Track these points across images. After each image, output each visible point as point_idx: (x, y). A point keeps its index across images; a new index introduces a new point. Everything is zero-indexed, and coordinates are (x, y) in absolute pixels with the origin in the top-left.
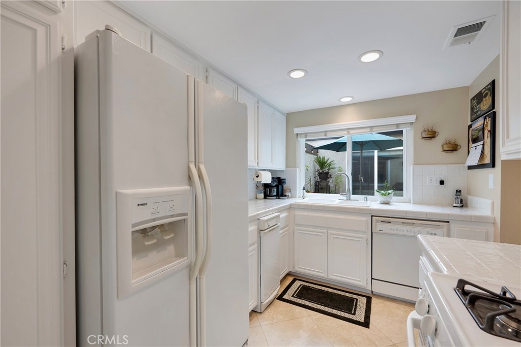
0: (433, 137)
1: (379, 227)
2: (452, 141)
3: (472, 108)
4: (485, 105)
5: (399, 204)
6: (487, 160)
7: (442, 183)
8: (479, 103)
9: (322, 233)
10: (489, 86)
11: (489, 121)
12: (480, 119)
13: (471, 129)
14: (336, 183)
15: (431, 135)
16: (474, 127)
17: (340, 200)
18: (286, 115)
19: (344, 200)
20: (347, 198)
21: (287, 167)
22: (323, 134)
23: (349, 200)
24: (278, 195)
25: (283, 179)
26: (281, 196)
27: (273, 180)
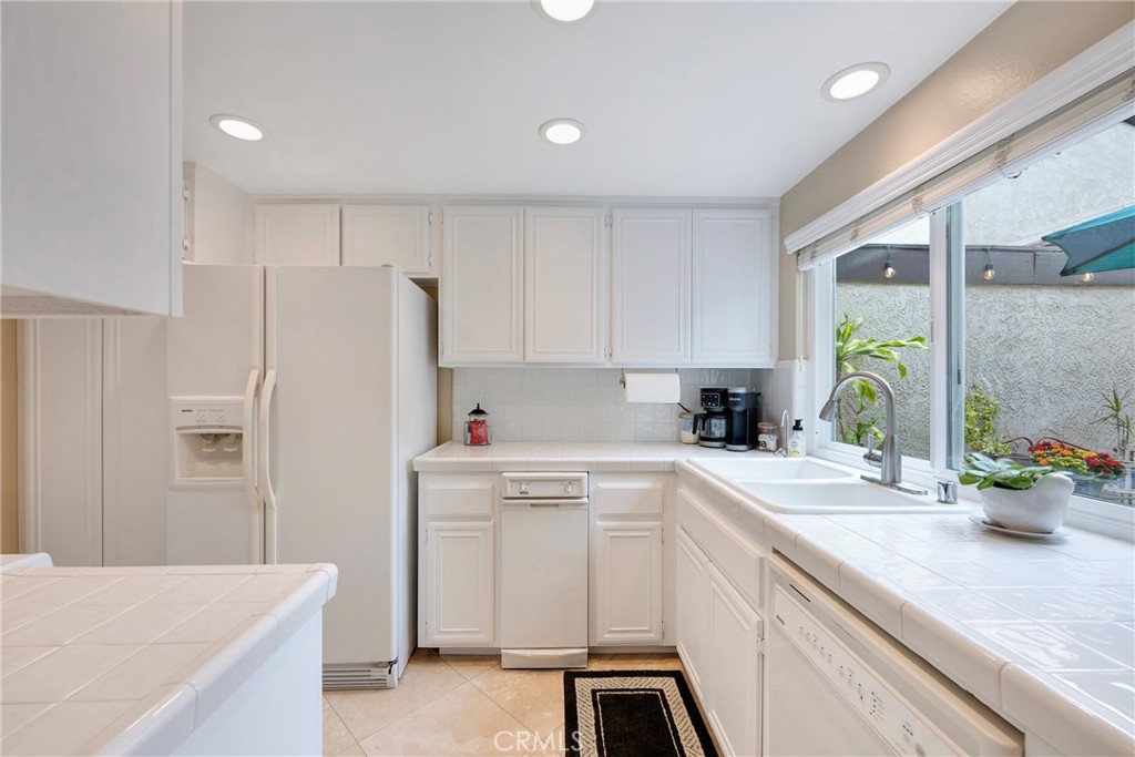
9: (702, 564)
17: (862, 477)
18: (778, 204)
19: (871, 480)
20: (884, 474)
21: (780, 359)
22: (850, 233)
23: (886, 485)
24: (729, 440)
25: (735, 395)
26: (741, 441)
27: (708, 395)
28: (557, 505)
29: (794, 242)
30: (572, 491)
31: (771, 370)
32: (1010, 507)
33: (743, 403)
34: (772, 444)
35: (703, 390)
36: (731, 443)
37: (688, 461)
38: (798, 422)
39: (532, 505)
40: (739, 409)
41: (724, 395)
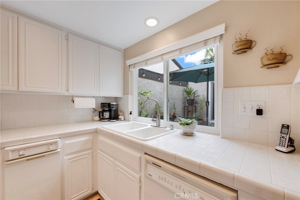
0: (247, 49)
9: (111, 162)
15: (244, 45)
17: (151, 126)
18: (123, 51)
19: (154, 126)
20: (157, 124)
21: (124, 94)
22: (145, 63)
23: (158, 127)
24: (110, 118)
25: (113, 105)
26: (114, 119)
27: (103, 105)
28: (44, 156)
29: (129, 62)
30: (52, 148)
31: (121, 97)
32: (187, 129)
33: (115, 107)
34: (123, 119)
35: (102, 104)
36: (111, 119)
37: (102, 127)
38: (131, 112)
39: (27, 160)
40: (114, 109)
41: (109, 105)
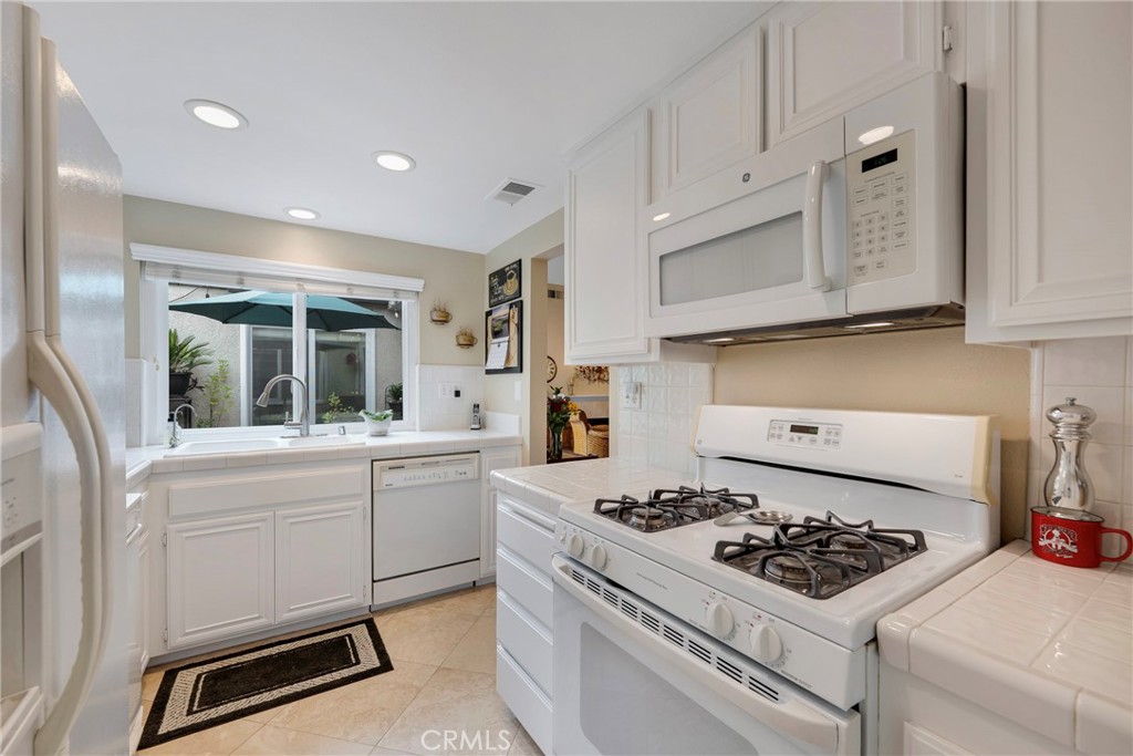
0: (446, 322)
1: (388, 478)
2: (469, 332)
3: (491, 289)
4: (509, 288)
5: (403, 435)
6: (514, 363)
7: (457, 394)
8: (502, 282)
9: (258, 521)
10: (515, 266)
11: (515, 311)
12: (504, 305)
13: (490, 318)
14: (213, 400)
15: (443, 318)
16: (495, 315)
23: (306, 436)
